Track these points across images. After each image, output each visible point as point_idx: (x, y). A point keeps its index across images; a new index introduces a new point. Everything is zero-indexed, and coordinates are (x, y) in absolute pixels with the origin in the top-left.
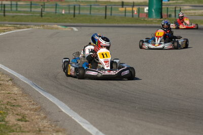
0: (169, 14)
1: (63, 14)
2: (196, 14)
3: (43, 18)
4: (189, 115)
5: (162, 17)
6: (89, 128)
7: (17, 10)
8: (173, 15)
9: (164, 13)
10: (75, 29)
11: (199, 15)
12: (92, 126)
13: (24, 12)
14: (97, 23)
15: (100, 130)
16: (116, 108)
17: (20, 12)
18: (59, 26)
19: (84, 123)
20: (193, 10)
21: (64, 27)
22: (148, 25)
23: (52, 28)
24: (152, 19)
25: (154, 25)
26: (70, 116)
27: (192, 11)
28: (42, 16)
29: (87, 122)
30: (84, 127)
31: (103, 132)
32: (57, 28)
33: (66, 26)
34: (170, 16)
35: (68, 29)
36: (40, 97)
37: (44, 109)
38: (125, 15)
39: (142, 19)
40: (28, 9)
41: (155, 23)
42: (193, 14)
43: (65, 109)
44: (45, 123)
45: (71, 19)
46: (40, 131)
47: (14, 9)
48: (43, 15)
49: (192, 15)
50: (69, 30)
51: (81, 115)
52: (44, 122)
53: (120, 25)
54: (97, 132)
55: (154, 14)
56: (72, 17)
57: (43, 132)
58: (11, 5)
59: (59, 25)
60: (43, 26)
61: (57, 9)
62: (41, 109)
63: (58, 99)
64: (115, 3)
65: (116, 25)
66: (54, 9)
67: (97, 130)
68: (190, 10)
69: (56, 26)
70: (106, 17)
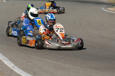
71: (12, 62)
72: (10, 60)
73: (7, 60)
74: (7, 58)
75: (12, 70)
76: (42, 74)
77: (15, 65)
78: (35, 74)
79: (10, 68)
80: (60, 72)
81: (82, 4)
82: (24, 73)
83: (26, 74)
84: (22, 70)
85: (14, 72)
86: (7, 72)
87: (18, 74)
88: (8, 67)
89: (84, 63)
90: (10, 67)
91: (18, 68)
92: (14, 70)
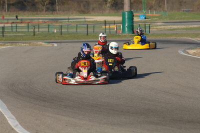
3: (36, 36)
5: (133, 33)
7: (16, 31)
10: (55, 45)
11: (168, 30)
13: (22, 32)
14: (77, 39)
15: (20, 124)
17: (19, 32)
20: (164, 25)
21: (47, 44)
23: (37, 45)
24: (125, 34)
26: (3, 113)
27: (162, 27)
30: (9, 122)
32: (41, 45)
35: (50, 45)
40: (26, 30)
47: (14, 30)
51: (12, 113)
54: (17, 125)
56: (60, 35)
58: (12, 27)
60: (30, 43)
61: (50, 29)
64: (101, 22)
66: (47, 29)
68: (160, 26)
69: (41, 43)
70: (87, 34)
72: (18, 120)
73: (13, 119)
74: (15, 116)
75: (13, 129)
84: (25, 129)
85: (15, 131)
91: (21, 127)
92: (15, 129)
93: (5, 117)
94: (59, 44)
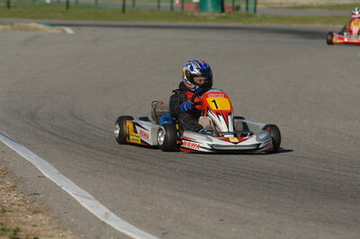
0: (236, 4)
1: (47, 4)
2: (285, 6)
3: (11, 9)
4: (269, 182)
5: (223, 11)
6: (91, 207)
8: (243, 6)
9: (228, 3)
10: (69, 30)
12: (97, 203)
14: (108, 19)
15: (113, 210)
16: (141, 171)
18: (41, 26)
19: (82, 197)
21: (49, 27)
22: (199, 24)
23: (27, 29)
24: (205, 14)
25: (209, 24)
26: (59, 184)
28: (9, 6)
29: (89, 196)
30: (83, 204)
31: (117, 214)
32: (36, 29)
33: (53, 25)
34: (238, 8)
35: (56, 30)
36: (5, 150)
37: (12, 172)
38: (159, 7)
39: (189, 14)
41: (212, 21)
42: (278, 6)
43: (49, 172)
44: (14, 197)
45: (62, 12)
46: (4, 211)
48: (11, 5)
49: (276, 8)
50: (59, 31)
51: (78, 184)
52: (12, 195)
53: (149, 23)
54: (106, 214)
55: (210, 5)
56: (64, 8)
57: (9, 214)
59: (39, 23)
60: (11, 24)
62: (6, 172)
63: (38, 154)
65: (142, 23)
67: (106, 210)
69: (33, 25)
70: (124, 9)
71: (101, 202)
72: (97, 198)
73: (89, 198)
74: (88, 192)
75: (104, 223)
76: (183, 234)
77: (110, 209)
78: (164, 234)
79: (96, 218)
80: (233, 229)
81: (307, 41)
82: (137, 230)
83: (141, 232)
84: (130, 223)
85: (109, 226)
86: (90, 227)
87: (120, 233)
88: (92, 214)
89: (298, 207)
90: (98, 216)
92: (106, 221)
93: (67, 194)
94: (75, 28)
